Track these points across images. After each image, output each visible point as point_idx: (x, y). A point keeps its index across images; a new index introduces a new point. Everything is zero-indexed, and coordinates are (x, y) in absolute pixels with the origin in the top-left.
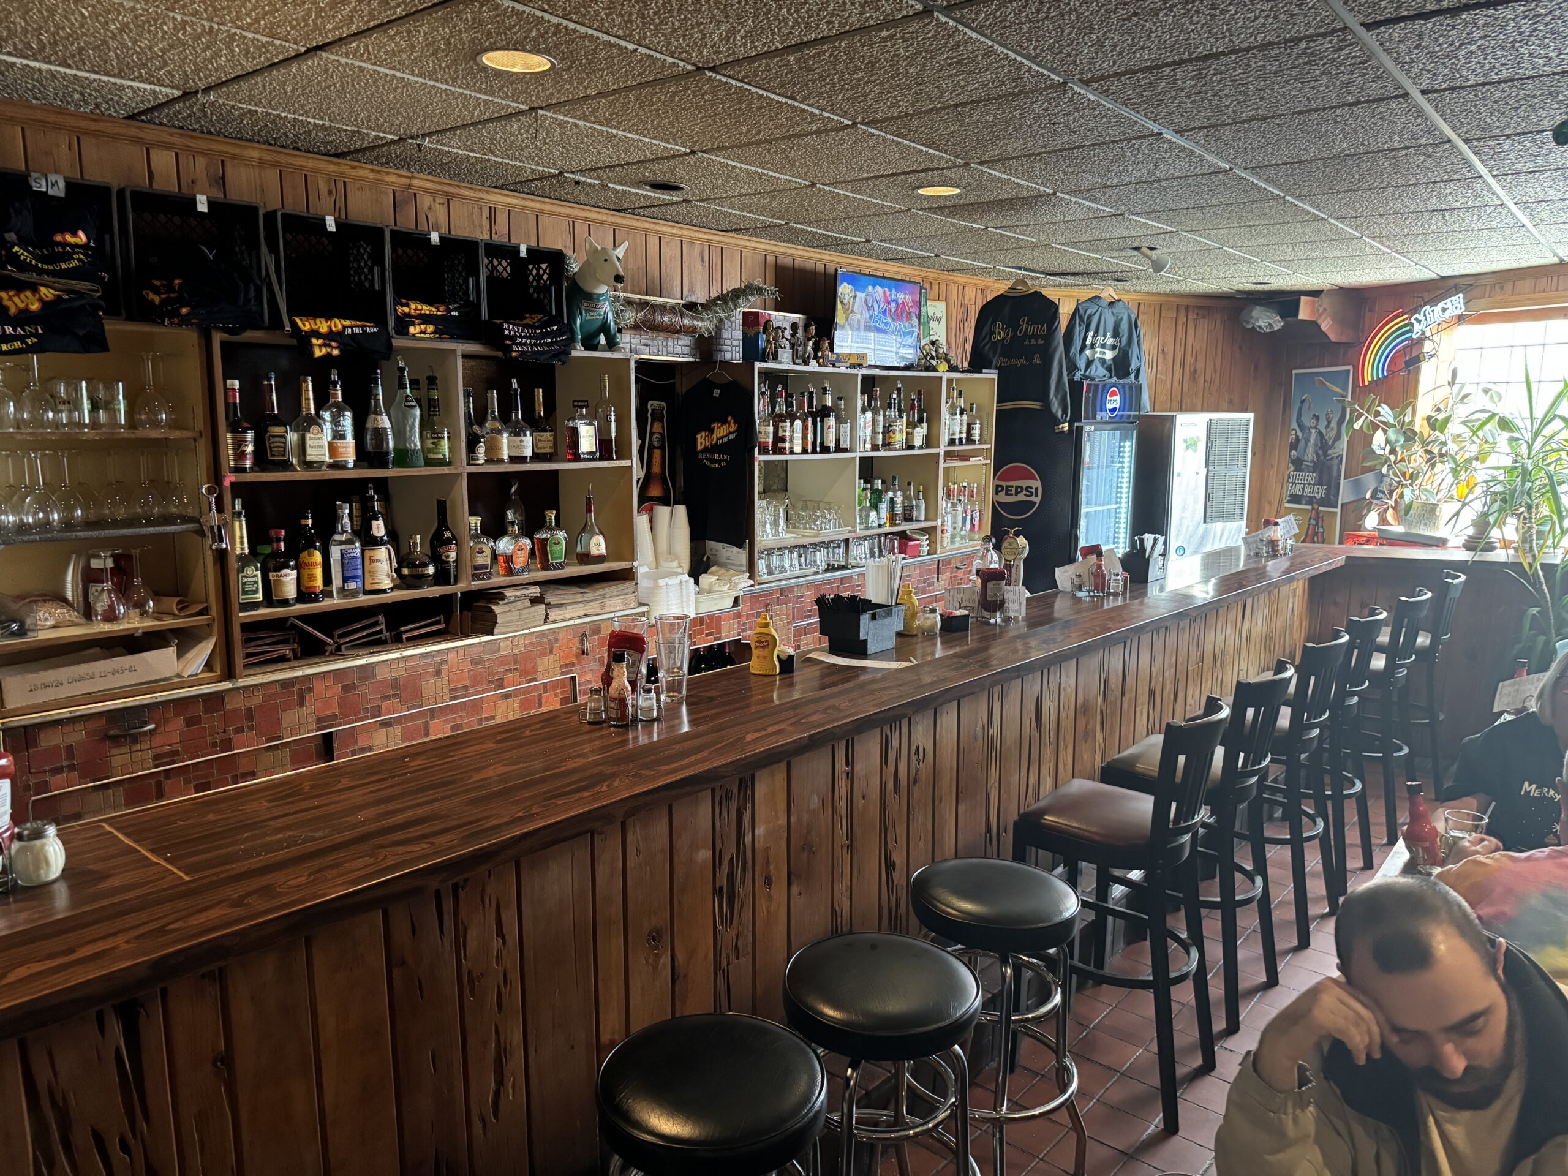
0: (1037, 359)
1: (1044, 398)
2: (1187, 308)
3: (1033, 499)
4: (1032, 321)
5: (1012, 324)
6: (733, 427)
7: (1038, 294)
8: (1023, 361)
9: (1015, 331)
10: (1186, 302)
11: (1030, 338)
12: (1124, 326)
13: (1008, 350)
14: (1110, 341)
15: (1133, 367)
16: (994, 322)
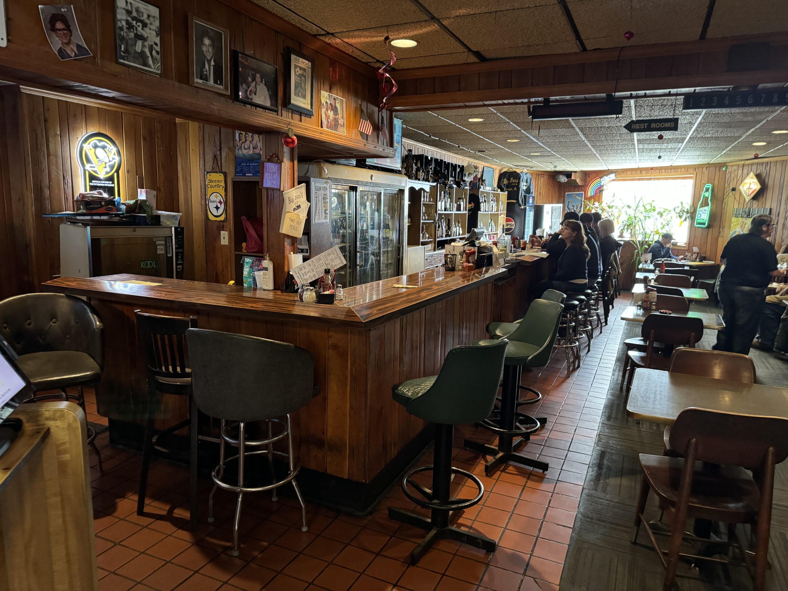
0: (515, 189)
1: (517, 199)
2: (539, 175)
3: (512, 227)
4: (514, 179)
5: (509, 179)
6: (473, 205)
7: (515, 172)
8: (511, 189)
9: (509, 181)
10: (538, 173)
11: (513, 183)
12: (529, 180)
13: (508, 186)
14: (525, 184)
15: (531, 192)
16: (504, 178)
